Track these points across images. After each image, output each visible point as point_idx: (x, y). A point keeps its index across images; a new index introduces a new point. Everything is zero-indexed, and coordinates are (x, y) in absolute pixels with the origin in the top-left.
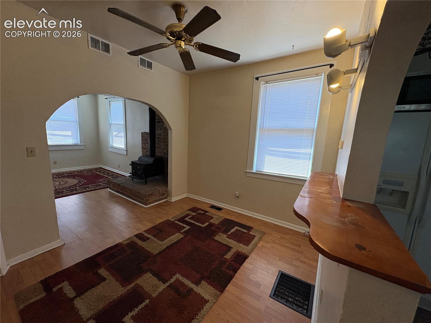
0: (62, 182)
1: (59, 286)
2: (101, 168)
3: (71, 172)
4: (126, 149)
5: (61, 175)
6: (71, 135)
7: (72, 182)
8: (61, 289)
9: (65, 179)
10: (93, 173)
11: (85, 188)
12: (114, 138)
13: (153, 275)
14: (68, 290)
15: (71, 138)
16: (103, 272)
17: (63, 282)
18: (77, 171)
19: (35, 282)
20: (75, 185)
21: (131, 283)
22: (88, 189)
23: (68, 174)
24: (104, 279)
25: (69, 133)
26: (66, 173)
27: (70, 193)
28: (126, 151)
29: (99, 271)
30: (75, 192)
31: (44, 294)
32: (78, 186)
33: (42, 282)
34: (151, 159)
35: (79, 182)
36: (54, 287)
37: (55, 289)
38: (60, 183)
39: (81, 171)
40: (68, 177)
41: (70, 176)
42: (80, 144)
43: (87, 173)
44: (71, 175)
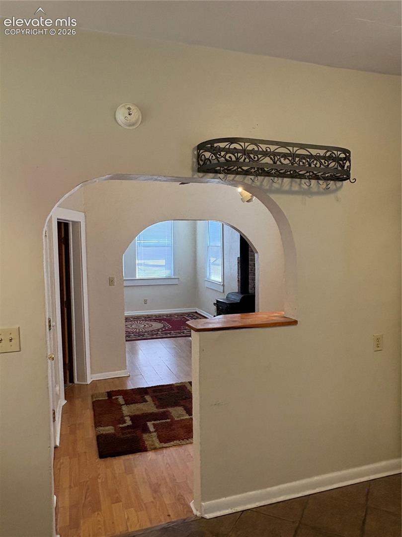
0: (147, 326)
1: (117, 397)
2: (196, 312)
3: (160, 316)
4: (222, 284)
5: (149, 317)
6: (164, 264)
7: (157, 325)
8: (118, 398)
9: (152, 323)
10: (184, 318)
11: (166, 334)
12: (212, 267)
13: (184, 409)
14: (121, 400)
15: (164, 268)
16: (148, 398)
17: (120, 395)
18: (167, 315)
19: (103, 391)
20: (158, 330)
21: (164, 408)
22: (169, 335)
23: (156, 317)
24: (147, 401)
25: (162, 262)
26: (156, 316)
27: (150, 337)
28: (222, 287)
29: (145, 397)
30: (155, 336)
31: (107, 398)
32: (160, 330)
33: (108, 392)
34: (240, 295)
35: (164, 326)
36: (114, 396)
37: (114, 398)
38: (145, 326)
39: (171, 315)
40: (155, 320)
41: (157, 319)
42: (173, 277)
43: (176, 318)
44: (159, 319)
